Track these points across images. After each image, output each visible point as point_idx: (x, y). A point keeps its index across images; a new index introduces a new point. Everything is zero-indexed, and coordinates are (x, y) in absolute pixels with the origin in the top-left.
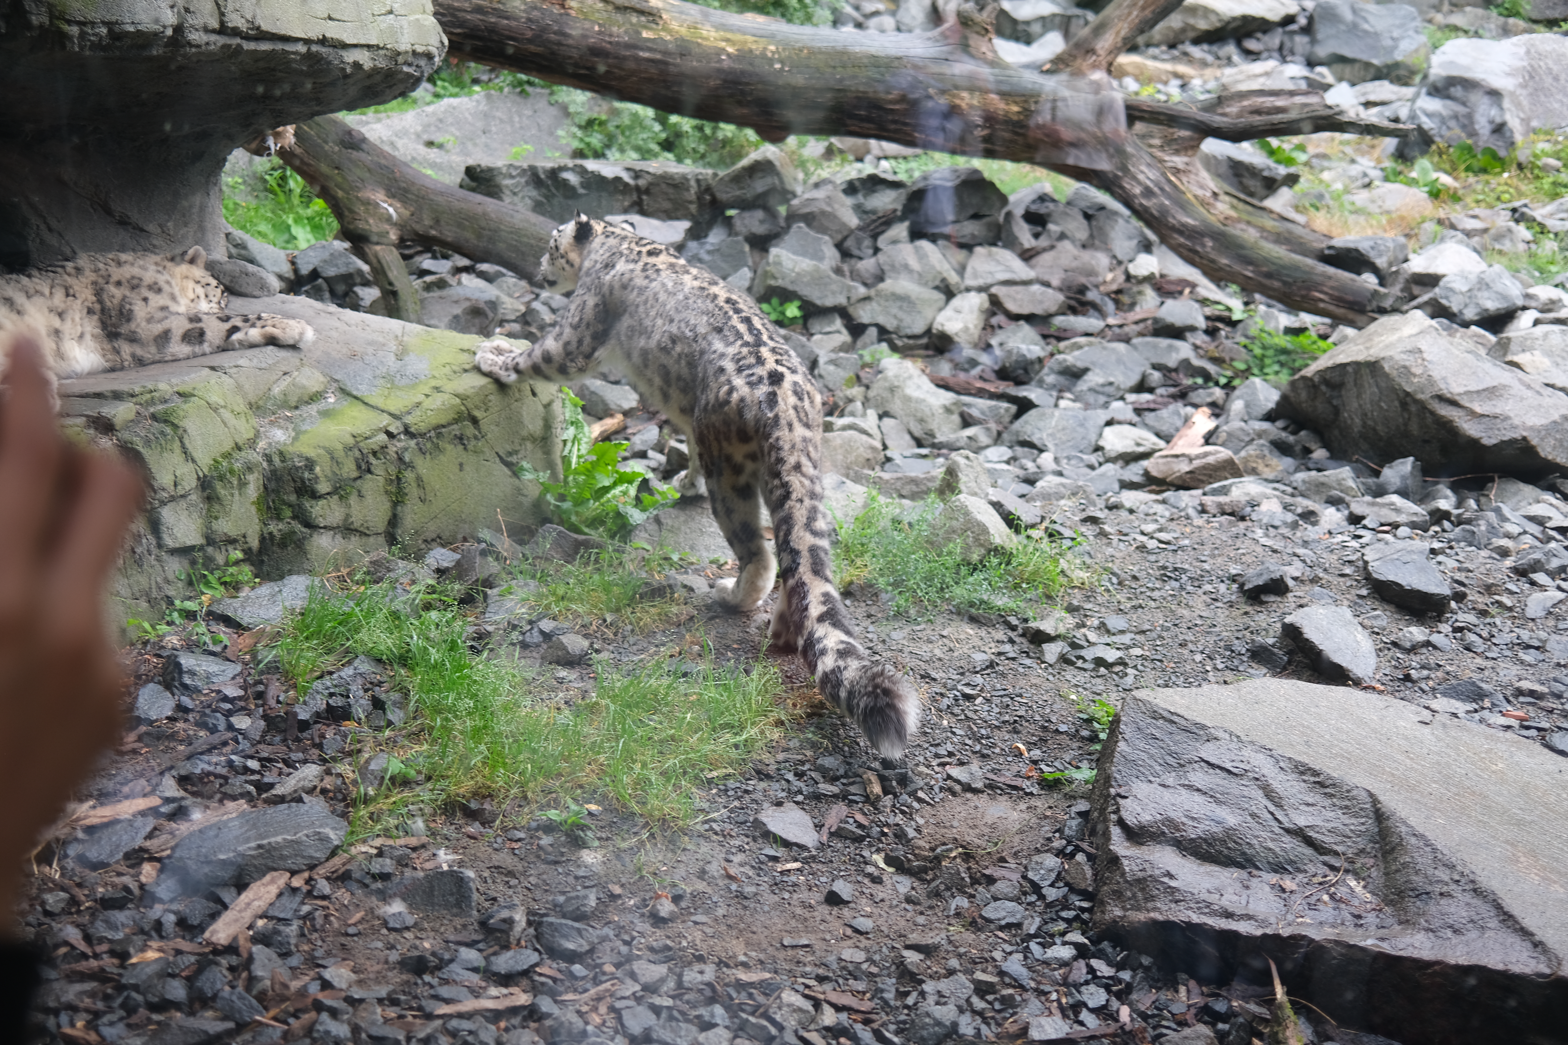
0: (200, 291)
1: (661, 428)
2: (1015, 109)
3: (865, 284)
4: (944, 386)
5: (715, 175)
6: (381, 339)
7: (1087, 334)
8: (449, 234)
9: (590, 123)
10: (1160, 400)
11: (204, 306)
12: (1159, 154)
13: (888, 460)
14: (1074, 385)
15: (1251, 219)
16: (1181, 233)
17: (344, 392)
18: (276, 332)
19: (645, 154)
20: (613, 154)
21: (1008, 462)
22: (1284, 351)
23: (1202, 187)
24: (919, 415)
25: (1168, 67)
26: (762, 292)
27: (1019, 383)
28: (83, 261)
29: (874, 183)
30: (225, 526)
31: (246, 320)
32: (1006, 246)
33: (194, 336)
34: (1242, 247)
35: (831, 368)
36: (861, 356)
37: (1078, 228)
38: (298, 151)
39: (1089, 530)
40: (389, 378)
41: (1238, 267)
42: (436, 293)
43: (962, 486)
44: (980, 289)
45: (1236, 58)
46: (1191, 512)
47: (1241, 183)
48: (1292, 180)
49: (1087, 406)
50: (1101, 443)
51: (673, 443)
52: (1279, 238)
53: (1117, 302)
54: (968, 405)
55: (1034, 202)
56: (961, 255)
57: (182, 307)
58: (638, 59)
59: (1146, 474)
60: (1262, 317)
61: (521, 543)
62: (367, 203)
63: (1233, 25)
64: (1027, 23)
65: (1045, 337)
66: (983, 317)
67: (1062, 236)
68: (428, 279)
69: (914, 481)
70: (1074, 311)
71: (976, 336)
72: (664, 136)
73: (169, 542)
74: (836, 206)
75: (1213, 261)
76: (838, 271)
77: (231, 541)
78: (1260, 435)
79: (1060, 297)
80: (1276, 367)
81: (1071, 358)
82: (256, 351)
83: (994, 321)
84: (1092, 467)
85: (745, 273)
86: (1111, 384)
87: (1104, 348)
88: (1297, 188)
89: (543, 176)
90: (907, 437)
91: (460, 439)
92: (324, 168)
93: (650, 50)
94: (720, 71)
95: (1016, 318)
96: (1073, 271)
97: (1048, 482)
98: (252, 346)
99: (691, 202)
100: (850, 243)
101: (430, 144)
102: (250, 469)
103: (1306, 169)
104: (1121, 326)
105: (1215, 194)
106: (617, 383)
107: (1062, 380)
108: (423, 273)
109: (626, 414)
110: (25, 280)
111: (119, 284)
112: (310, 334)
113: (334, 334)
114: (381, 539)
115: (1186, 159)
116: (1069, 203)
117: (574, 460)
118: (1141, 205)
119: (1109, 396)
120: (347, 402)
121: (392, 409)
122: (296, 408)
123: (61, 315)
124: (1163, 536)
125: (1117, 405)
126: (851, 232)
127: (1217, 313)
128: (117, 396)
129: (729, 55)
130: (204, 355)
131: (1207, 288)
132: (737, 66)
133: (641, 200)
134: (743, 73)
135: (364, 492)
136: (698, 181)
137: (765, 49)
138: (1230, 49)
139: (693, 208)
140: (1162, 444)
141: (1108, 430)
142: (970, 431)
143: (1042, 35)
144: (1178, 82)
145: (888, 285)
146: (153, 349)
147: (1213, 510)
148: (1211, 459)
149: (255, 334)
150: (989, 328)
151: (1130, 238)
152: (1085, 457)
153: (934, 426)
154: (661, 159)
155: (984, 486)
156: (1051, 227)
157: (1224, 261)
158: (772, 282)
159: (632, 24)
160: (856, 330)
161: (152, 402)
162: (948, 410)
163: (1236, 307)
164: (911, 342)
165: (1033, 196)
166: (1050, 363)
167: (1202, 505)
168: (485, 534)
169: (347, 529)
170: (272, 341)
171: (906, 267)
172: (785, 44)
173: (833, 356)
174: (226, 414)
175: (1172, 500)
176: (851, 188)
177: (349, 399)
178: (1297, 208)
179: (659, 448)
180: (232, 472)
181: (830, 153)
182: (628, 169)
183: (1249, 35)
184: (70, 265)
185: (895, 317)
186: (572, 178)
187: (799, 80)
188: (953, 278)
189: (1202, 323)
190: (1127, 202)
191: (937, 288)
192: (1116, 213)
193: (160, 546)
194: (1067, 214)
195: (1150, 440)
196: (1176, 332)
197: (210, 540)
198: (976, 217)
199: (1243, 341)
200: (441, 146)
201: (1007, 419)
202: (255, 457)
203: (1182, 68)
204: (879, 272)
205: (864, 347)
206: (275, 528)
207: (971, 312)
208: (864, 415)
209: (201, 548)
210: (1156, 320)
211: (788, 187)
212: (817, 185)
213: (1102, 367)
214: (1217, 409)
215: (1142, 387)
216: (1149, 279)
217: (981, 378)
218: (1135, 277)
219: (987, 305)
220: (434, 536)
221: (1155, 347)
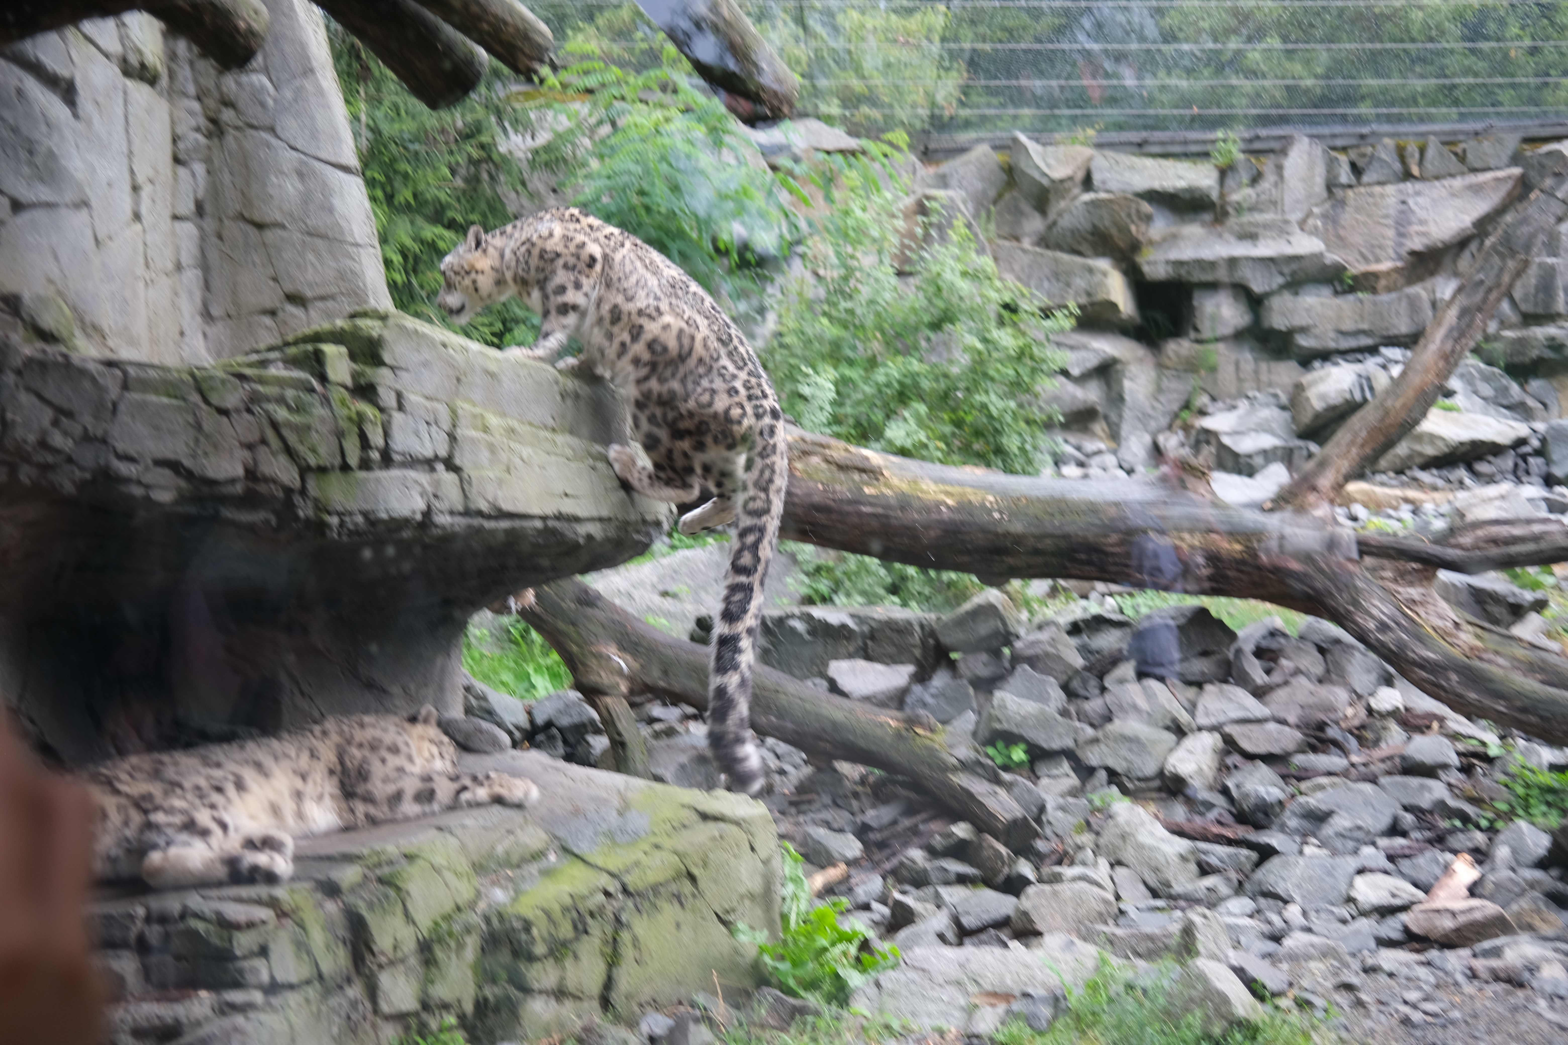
0: (435, 750)
1: (884, 878)
2: (1238, 547)
3: (1092, 725)
4: (1180, 833)
5: (939, 619)
6: (605, 795)
7: (1330, 774)
8: (677, 686)
9: (818, 570)
10: (1415, 845)
11: (438, 765)
12: (1392, 586)
13: (1122, 912)
14: (1319, 828)
15: (1500, 649)
16: (1422, 667)
17: (566, 850)
18: (503, 792)
19: (871, 599)
20: (840, 599)
21: (1251, 916)
22: (1551, 790)
23: (1441, 617)
24: (1153, 864)
25: (1398, 492)
26: (987, 734)
27: (1259, 827)
28: (330, 724)
29: (1098, 623)
30: (441, 991)
31: (475, 779)
32: (1237, 684)
33: (426, 796)
34: (1491, 681)
35: (1060, 814)
36: (1091, 802)
37: (1313, 663)
38: (538, 609)
39: (1343, 999)
40: (610, 835)
41: (1488, 702)
42: (664, 742)
43: (1200, 947)
44: (1213, 729)
45: (1468, 481)
46: (1460, 978)
47: (1485, 610)
48: (1540, 606)
49: (1335, 852)
50: (1354, 894)
51: (897, 896)
52: (1532, 668)
53: (1360, 739)
54: (1205, 853)
55: (1264, 638)
56: (1191, 692)
57: (417, 768)
58: (860, 514)
59: (1406, 930)
60: (1522, 753)
61: (737, 1007)
62: (599, 656)
63: (1463, 449)
64: (1250, 456)
65: (1284, 777)
66: (1216, 758)
67: (1297, 672)
68: (658, 727)
69: (1150, 938)
70: (1314, 749)
71: (1211, 780)
72: (889, 580)
73: (385, 1007)
74: (1060, 647)
75: (1460, 696)
76: (1064, 713)
77: (445, 1007)
78: (1532, 885)
79: (1298, 735)
80: (1544, 808)
81: (1314, 801)
82: (482, 812)
83: (1229, 761)
84: (1344, 922)
85: (969, 719)
86: (1359, 828)
87: (1349, 789)
88: (1547, 613)
89: (770, 624)
90: (1142, 888)
91: (678, 898)
92: (561, 625)
93: (871, 504)
94: (940, 522)
95: (1250, 757)
96: (1310, 707)
97: (1295, 941)
98: (479, 805)
99: (915, 646)
100: (1076, 684)
101: (665, 594)
102: (468, 930)
103: (1555, 592)
104: (1364, 765)
105: (1457, 625)
106: (841, 831)
107: (1306, 824)
108: (651, 721)
109: (850, 863)
110: (275, 743)
111: (360, 746)
112: (535, 793)
113: (560, 790)
114: (596, 1004)
115: (1421, 590)
116: (1302, 638)
117: (793, 918)
118: (1378, 640)
119: (1357, 840)
120: (567, 861)
121: (612, 868)
122: (518, 866)
123: (304, 777)
124: (1429, 1007)
125: (1367, 851)
126: (1077, 672)
127: (1471, 749)
128: (349, 858)
129: (948, 507)
130: (433, 814)
131: (1458, 723)
132: (957, 517)
133: (865, 644)
134: (962, 523)
135: (580, 954)
136: (922, 626)
137: (984, 499)
138: (1462, 473)
139: (917, 652)
140: (1420, 894)
141: (1359, 881)
142: (1211, 881)
143: (1264, 467)
144: (1409, 507)
145: (1117, 726)
146: (385, 809)
147: (1484, 974)
148: (1478, 916)
149: (482, 793)
150: (1224, 768)
151: (1369, 671)
152: (1335, 909)
153: (1169, 875)
154: (886, 602)
155: (1224, 947)
156: (1284, 662)
157: (1472, 695)
158: (997, 726)
159: (853, 481)
160: (1085, 772)
161: (379, 865)
162: (1183, 858)
163: (1491, 740)
164: (1143, 785)
165: (1263, 631)
166: (1291, 806)
167: (1471, 969)
168: (701, 999)
169: (560, 994)
170: (498, 800)
171: (1135, 708)
172: (1003, 494)
173: (1061, 801)
174: (449, 876)
175: (1438, 962)
176: (1075, 629)
177: (569, 857)
178: (1549, 635)
179: (883, 900)
180: (450, 934)
181: (1054, 592)
182: (853, 616)
183: (1480, 458)
184: (317, 729)
185: (1125, 759)
186: (799, 626)
187: (1017, 527)
188: (1184, 717)
189: (1455, 760)
190: (1362, 637)
191: (1168, 728)
192: (1352, 647)
193: (376, 1011)
194: (1299, 648)
195: (1407, 891)
196: (1428, 771)
197: (426, 1006)
198: (1205, 654)
199: (1502, 778)
200: (675, 596)
201: (1248, 867)
202: (475, 919)
203: (1412, 494)
204: (1106, 712)
205: (1094, 789)
206: (489, 992)
207: (1204, 752)
208: (1095, 864)
209: (416, 1014)
210: (1403, 758)
211: (1012, 630)
212: (1040, 627)
213: (1348, 810)
214: (1480, 856)
215: (1395, 830)
216: (1394, 714)
217: (1220, 823)
218: (1379, 713)
219: (1220, 744)
220: (648, 999)
221: (1405, 786)
